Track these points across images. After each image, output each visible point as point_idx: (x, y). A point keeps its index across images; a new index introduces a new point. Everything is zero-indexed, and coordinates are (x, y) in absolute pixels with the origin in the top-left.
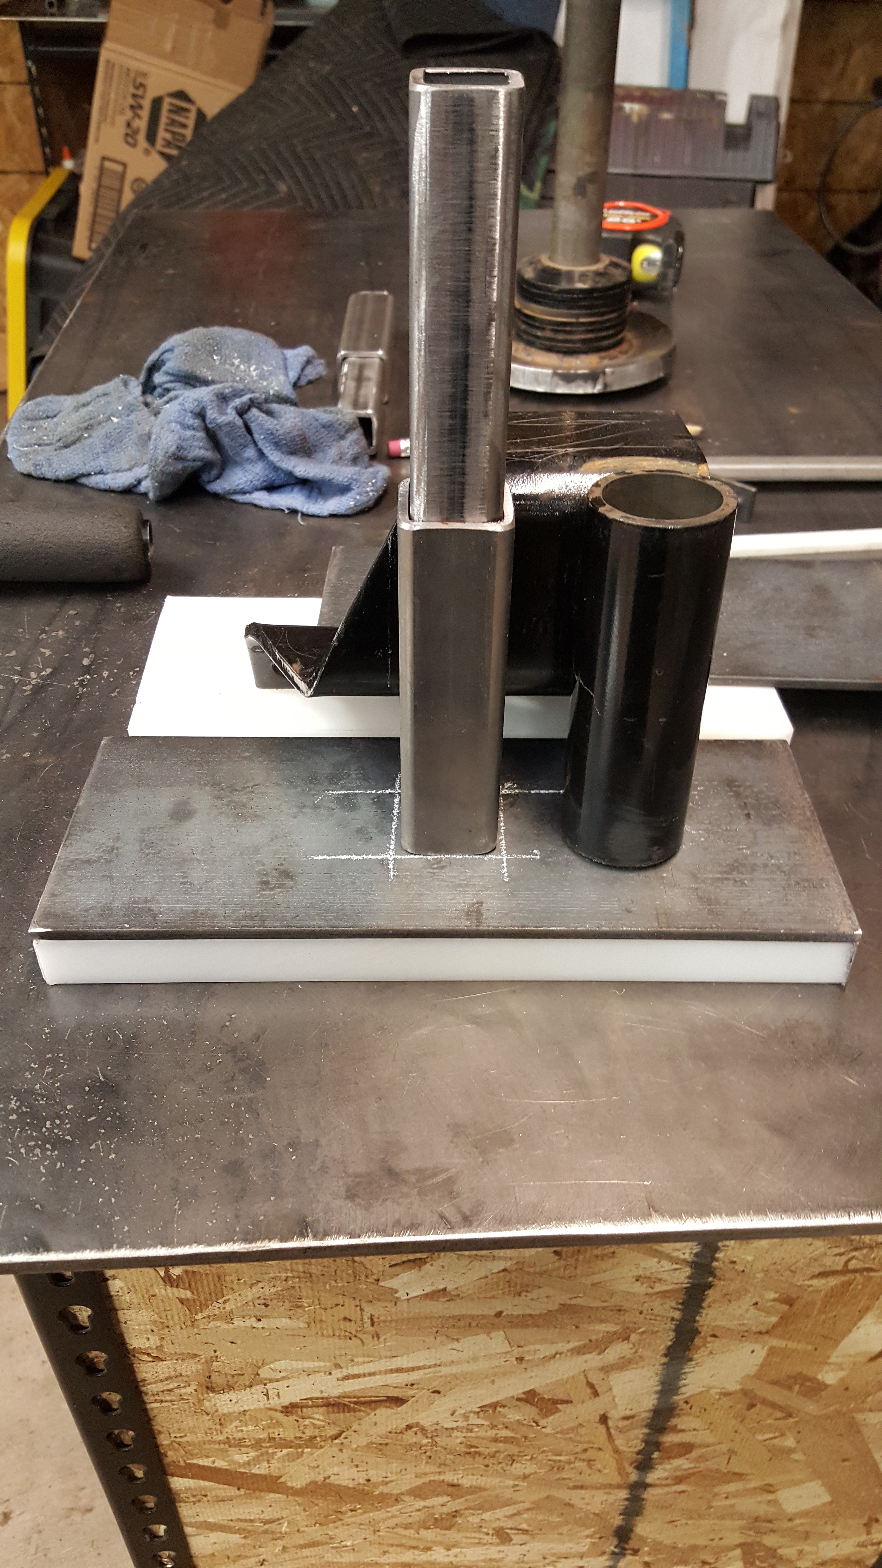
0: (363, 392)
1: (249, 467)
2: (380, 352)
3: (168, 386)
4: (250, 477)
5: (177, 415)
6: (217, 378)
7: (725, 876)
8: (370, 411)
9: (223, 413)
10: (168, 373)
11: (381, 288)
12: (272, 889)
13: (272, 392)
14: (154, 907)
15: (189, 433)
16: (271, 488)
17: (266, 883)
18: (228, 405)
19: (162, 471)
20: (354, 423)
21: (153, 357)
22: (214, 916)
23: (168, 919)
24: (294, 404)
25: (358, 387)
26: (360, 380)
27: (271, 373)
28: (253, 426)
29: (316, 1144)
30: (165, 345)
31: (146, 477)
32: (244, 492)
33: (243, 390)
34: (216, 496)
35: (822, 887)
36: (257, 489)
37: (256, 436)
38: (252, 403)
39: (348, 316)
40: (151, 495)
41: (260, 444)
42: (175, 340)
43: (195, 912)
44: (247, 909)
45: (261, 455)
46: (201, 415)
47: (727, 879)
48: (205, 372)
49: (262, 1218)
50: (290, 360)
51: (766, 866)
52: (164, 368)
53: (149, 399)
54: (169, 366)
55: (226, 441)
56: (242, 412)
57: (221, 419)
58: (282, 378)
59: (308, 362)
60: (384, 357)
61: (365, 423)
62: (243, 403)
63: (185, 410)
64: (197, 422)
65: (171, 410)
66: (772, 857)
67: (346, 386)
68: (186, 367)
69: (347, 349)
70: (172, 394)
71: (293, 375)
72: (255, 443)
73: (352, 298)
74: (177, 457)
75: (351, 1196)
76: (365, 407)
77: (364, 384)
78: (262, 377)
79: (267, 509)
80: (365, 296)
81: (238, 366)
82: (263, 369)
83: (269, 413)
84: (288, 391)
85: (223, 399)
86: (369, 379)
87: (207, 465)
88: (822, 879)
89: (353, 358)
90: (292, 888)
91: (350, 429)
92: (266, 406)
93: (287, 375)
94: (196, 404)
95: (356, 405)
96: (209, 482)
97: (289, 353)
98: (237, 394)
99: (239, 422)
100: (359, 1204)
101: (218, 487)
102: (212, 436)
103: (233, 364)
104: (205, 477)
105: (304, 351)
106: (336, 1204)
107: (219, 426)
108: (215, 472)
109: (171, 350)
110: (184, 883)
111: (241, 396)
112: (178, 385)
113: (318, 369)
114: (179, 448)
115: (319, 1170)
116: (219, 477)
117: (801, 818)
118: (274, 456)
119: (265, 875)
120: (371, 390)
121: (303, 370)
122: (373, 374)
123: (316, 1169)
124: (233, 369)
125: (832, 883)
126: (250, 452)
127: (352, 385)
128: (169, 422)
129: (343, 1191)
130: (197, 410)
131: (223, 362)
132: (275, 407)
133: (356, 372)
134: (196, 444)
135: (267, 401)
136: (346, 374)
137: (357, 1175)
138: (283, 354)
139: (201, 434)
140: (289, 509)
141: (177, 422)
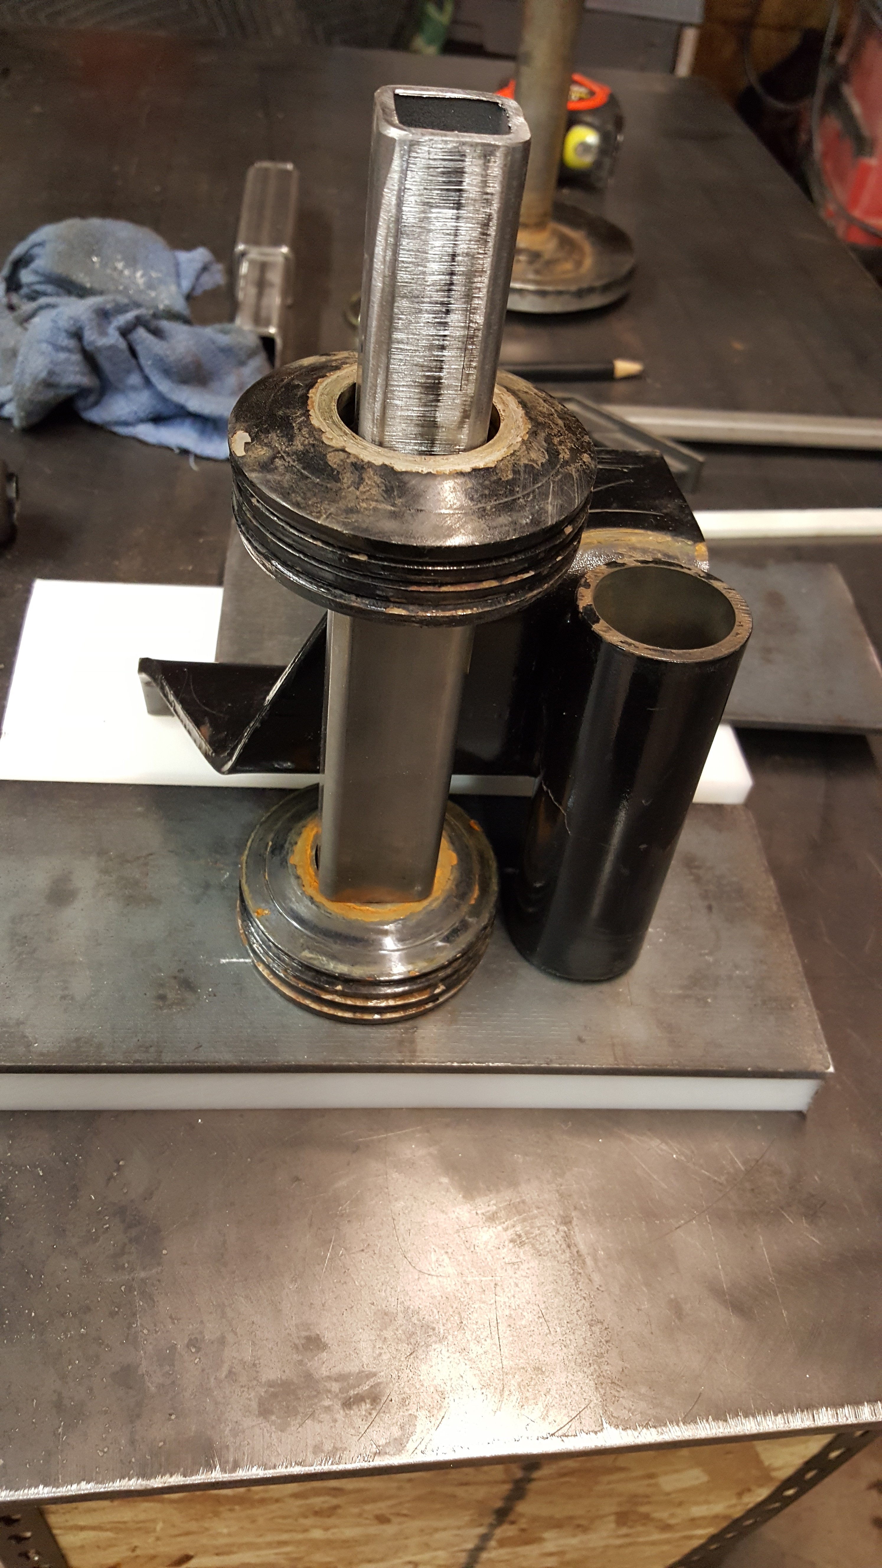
0: (265, 302)
1: (133, 395)
2: (285, 250)
3: (39, 287)
4: (135, 408)
5: (48, 333)
6: (97, 286)
7: (687, 992)
8: (272, 330)
9: (103, 333)
10: (36, 272)
11: (285, 160)
12: (170, 1006)
13: (161, 307)
14: (28, 1031)
15: (62, 356)
16: (157, 419)
17: (162, 998)
18: (110, 323)
19: (31, 401)
20: (257, 347)
21: (19, 250)
22: (100, 1046)
23: (45, 1050)
24: (187, 321)
25: (260, 294)
26: (262, 285)
27: (161, 281)
28: (139, 349)
29: (222, 1341)
30: (34, 238)
31: (10, 400)
32: (126, 424)
33: (127, 305)
34: (94, 426)
35: (791, 1009)
36: (142, 421)
37: (143, 361)
38: (139, 322)
39: (247, 198)
40: (16, 423)
41: (147, 370)
42: (46, 232)
43: (77, 1040)
44: (140, 1036)
45: (148, 382)
46: (77, 335)
47: (689, 996)
48: (83, 278)
49: (161, 1444)
50: (183, 267)
51: (730, 978)
52: (33, 266)
53: (15, 299)
54: (39, 264)
55: (106, 366)
56: (125, 332)
57: (102, 342)
58: (173, 288)
59: (205, 269)
60: (291, 256)
61: (268, 343)
62: (127, 322)
63: (59, 329)
64: (72, 343)
65: (42, 323)
66: (736, 967)
67: (246, 292)
68: (60, 270)
69: (246, 242)
70: (43, 301)
71: (186, 284)
72: (141, 369)
73: (251, 173)
74: (48, 384)
75: (264, 1412)
76: (268, 324)
77: (267, 291)
78: (150, 286)
79: (153, 446)
80: (266, 170)
81: (122, 272)
82: (151, 277)
83: (157, 333)
84: (180, 305)
85: (104, 315)
86: (271, 285)
87: (83, 392)
88: (791, 997)
89: (255, 253)
90: (194, 1005)
91: (252, 354)
92: (154, 323)
93: (179, 285)
94: (72, 322)
95: (258, 319)
96: (86, 409)
97: (183, 256)
98: (121, 309)
99: (122, 344)
100: (273, 1423)
101: (95, 415)
102: (90, 359)
103: (115, 269)
104: (80, 404)
105: (200, 255)
106: (247, 1422)
107: (99, 349)
108: (92, 399)
109: (41, 244)
110: (63, 997)
111: (127, 311)
112: (49, 288)
113: (216, 277)
114: (51, 373)
115: (226, 1377)
116: (96, 403)
117: (766, 913)
118: (164, 386)
119: (162, 985)
120: (274, 300)
121: (198, 277)
122: (276, 277)
123: (223, 1376)
124: (115, 275)
125: (802, 1003)
126: (135, 379)
127: (252, 291)
128: (40, 342)
129: (254, 1405)
130: (73, 329)
131: (104, 265)
132: (165, 324)
133: (256, 274)
134: (71, 368)
135: (155, 316)
136: (245, 276)
137: (271, 1384)
138: (175, 258)
139: (77, 357)
140: (179, 448)
141: (49, 343)
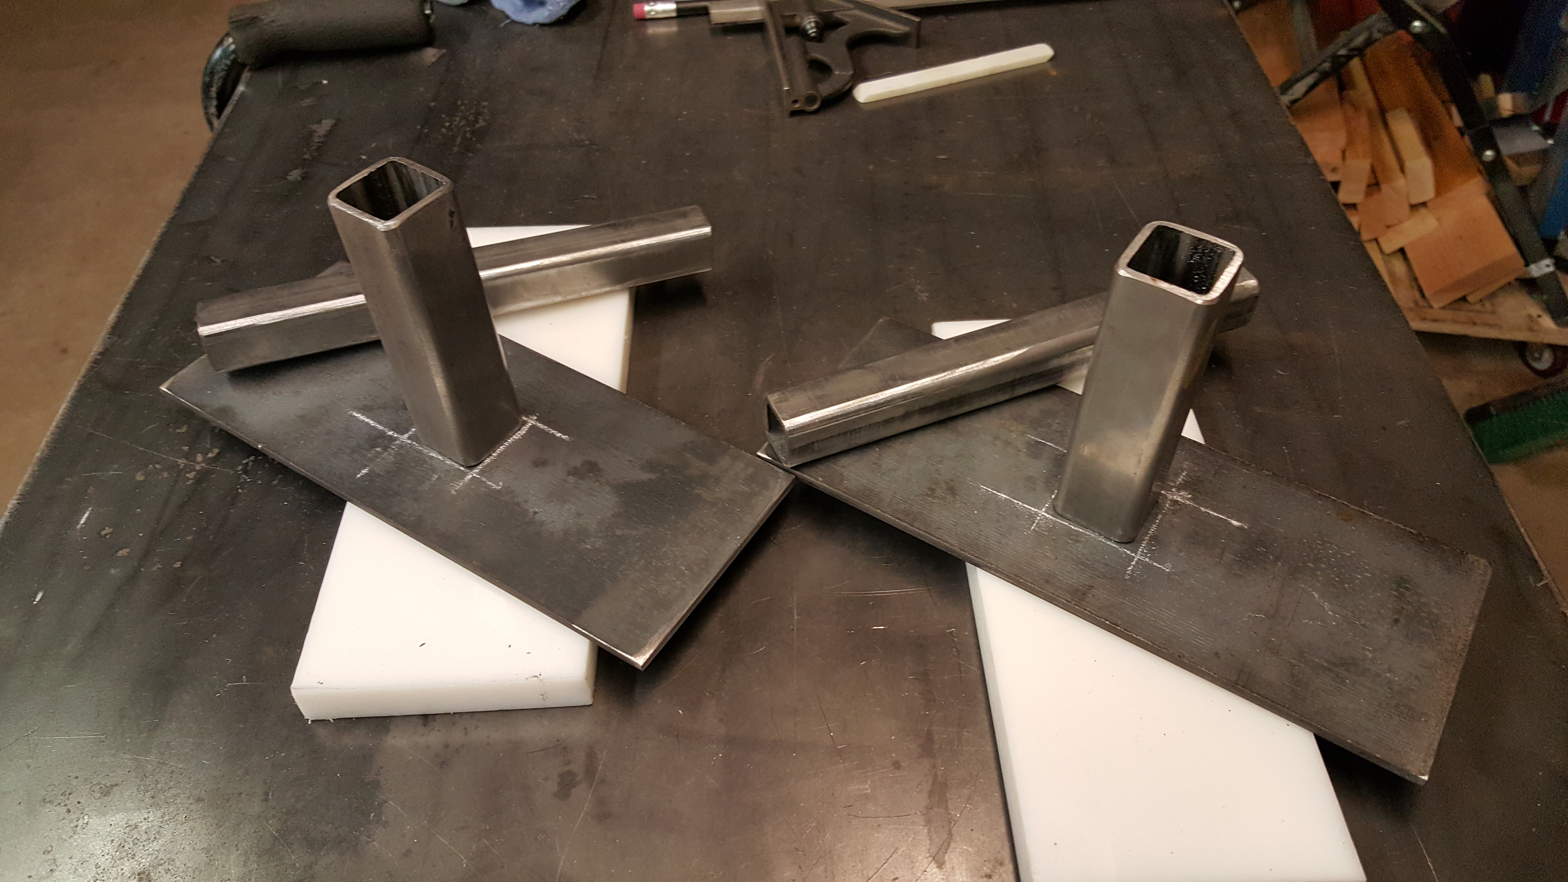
7: (1330, 667)
12: (934, 497)
17: (933, 490)
35: (1420, 721)
44: (907, 506)
47: (1330, 670)
51: (1378, 675)
66: (1390, 670)
88: (1426, 714)
90: (950, 504)
117: (1450, 648)
119: (936, 483)
